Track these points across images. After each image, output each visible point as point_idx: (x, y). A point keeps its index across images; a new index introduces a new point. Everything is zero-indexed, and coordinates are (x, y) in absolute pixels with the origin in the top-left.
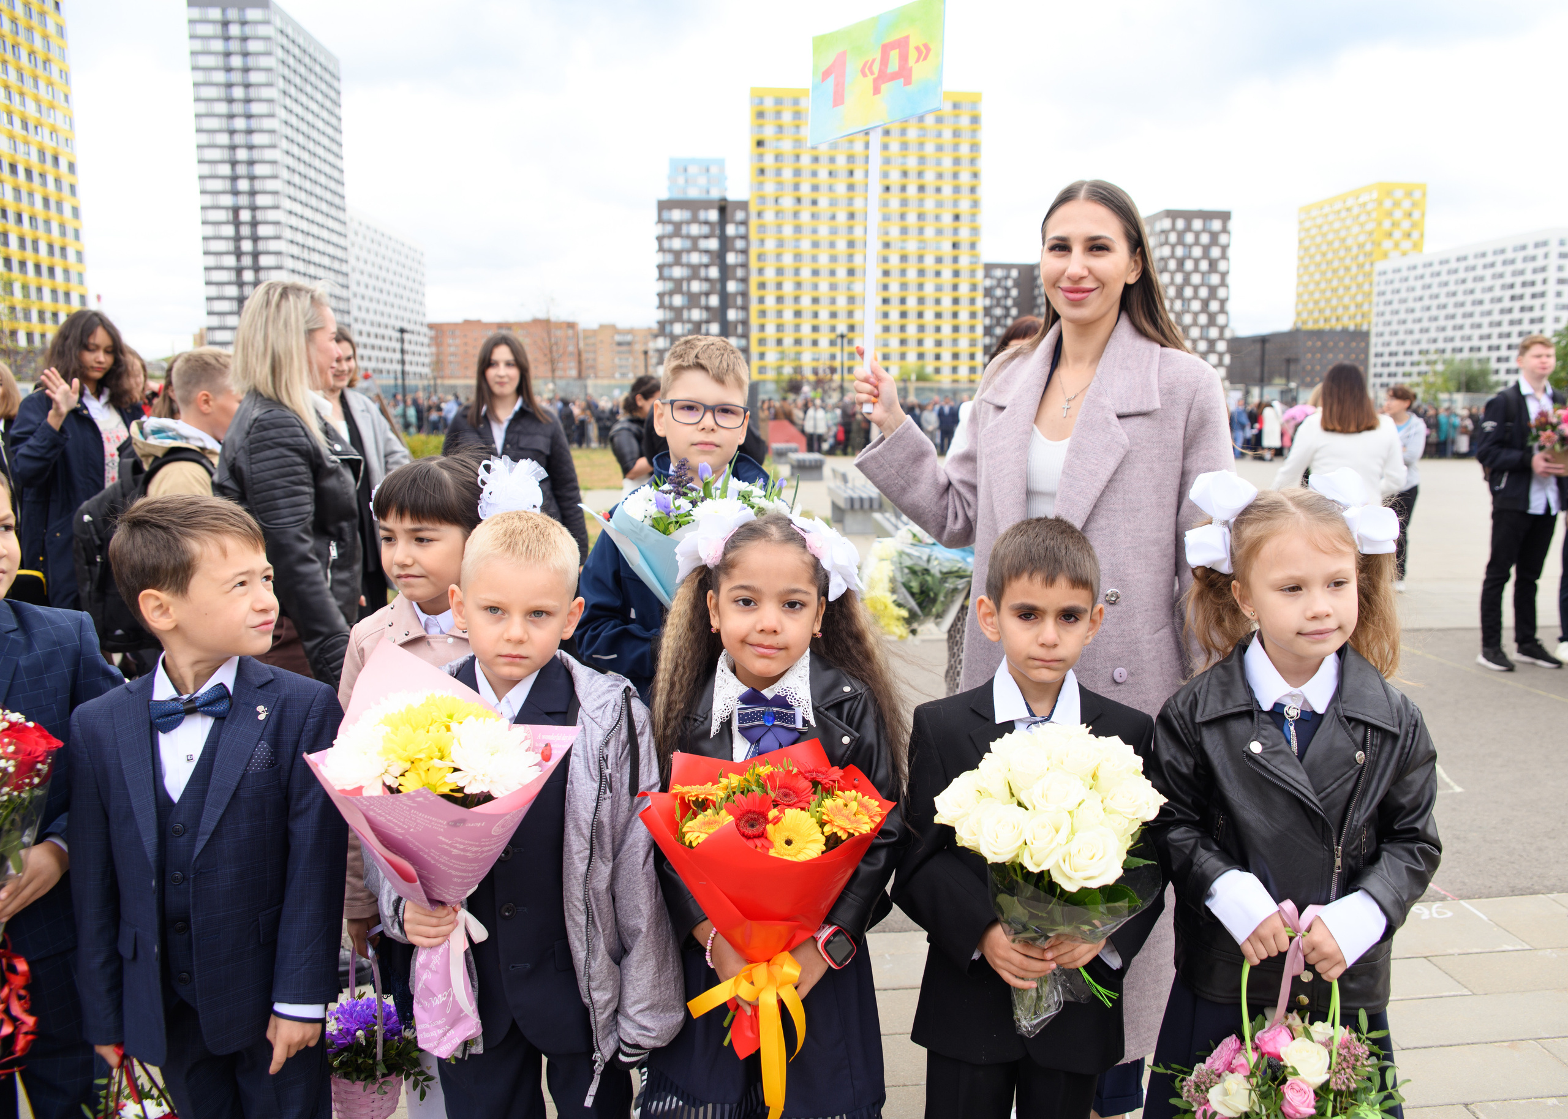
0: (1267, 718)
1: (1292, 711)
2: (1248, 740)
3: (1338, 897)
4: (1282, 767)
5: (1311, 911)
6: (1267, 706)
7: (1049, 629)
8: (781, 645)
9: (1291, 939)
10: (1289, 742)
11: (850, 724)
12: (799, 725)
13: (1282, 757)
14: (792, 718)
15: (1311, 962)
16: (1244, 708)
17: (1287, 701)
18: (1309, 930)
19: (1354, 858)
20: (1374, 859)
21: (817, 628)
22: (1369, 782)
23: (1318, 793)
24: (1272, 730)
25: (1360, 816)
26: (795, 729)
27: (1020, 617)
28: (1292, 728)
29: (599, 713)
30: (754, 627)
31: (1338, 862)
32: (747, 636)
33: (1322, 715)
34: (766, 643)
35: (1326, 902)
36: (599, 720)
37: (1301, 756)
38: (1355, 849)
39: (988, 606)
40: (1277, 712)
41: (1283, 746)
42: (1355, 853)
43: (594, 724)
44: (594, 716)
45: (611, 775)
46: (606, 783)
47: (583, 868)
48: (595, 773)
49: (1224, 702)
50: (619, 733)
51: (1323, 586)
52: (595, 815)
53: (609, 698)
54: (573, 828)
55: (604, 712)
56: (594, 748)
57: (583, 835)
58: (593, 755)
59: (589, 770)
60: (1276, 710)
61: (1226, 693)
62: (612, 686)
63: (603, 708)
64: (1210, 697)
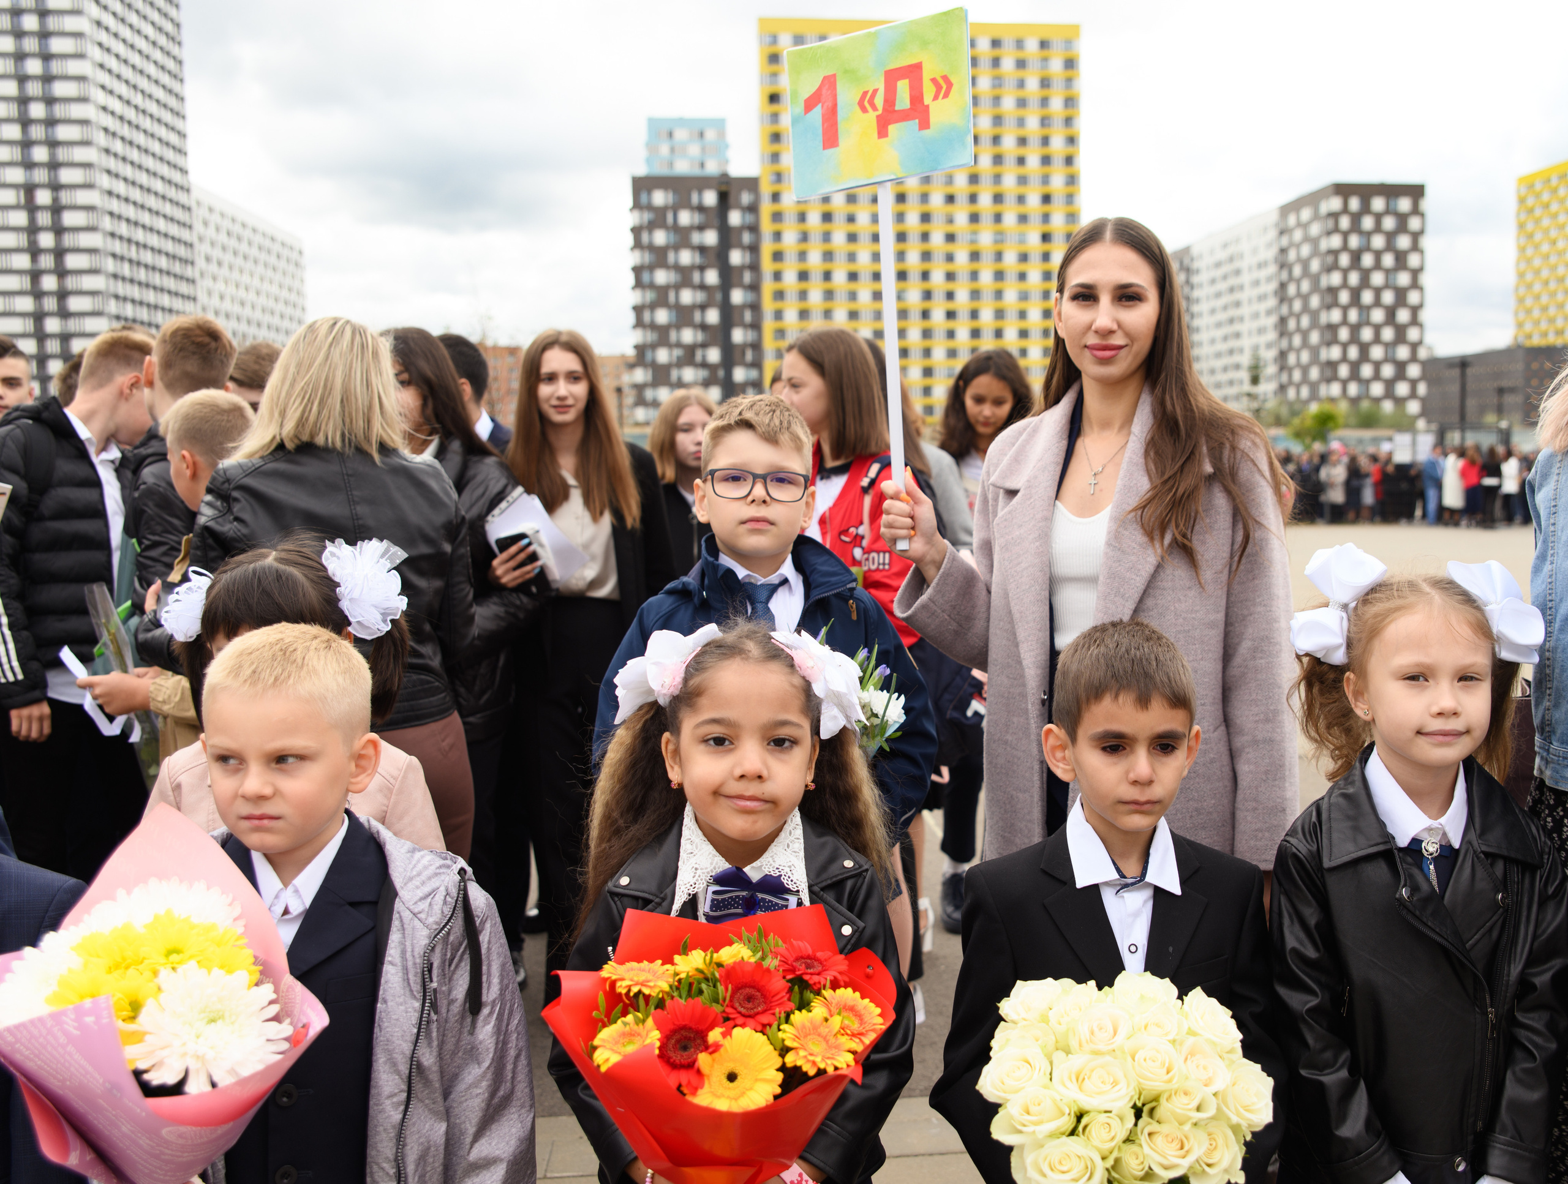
6: (1403, 842)
7: (1141, 762)
8: (766, 796)
11: (851, 911)
17: (1424, 836)
21: (810, 777)
27: (1104, 749)
29: (424, 906)
30: (731, 772)
32: (721, 785)
33: (1457, 852)
34: (748, 794)
36: (423, 916)
39: (1057, 737)
40: (1414, 849)
43: (417, 921)
44: (416, 911)
45: (435, 990)
46: (430, 1001)
47: (397, 1116)
48: (417, 988)
49: (1355, 840)
50: (448, 933)
51: (1453, 680)
52: (415, 1045)
53: (437, 884)
54: (385, 1063)
55: (430, 904)
56: (416, 954)
57: (398, 1072)
58: (415, 964)
59: (409, 984)
60: (1414, 847)
61: (1356, 829)
62: (440, 867)
63: (429, 900)
64: (1335, 836)
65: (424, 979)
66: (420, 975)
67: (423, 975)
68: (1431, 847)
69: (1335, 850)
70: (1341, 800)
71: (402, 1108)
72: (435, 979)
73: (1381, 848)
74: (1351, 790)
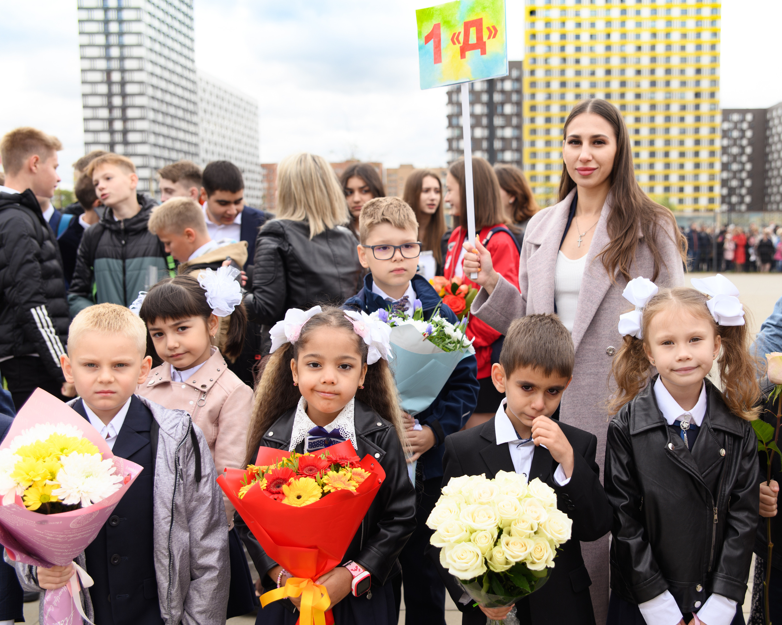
0: (672, 430)
4: (684, 459)
6: (671, 422)
8: (336, 392)
11: (380, 446)
13: (684, 453)
17: (682, 419)
21: (361, 383)
28: (685, 434)
29: (173, 430)
30: (319, 380)
32: (315, 386)
33: (700, 427)
36: (173, 435)
37: (690, 448)
39: (499, 370)
43: (170, 438)
44: (170, 433)
45: (181, 470)
46: (179, 474)
47: (168, 528)
48: (173, 468)
49: (646, 421)
50: (185, 443)
51: (686, 341)
52: (174, 495)
53: (177, 422)
54: (160, 503)
55: (176, 430)
56: (172, 452)
57: (167, 507)
58: (171, 457)
59: (169, 467)
60: (676, 425)
61: (647, 415)
62: (177, 414)
63: (175, 428)
64: (637, 419)
65: (176, 464)
66: (174, 462)
67: (175, 462)
68: (685, 425)
69: (636, 425)
70: (641, 401)
71: (170, 524)
72: (181, 464)
73: (659, 424)
74: (645, 396)
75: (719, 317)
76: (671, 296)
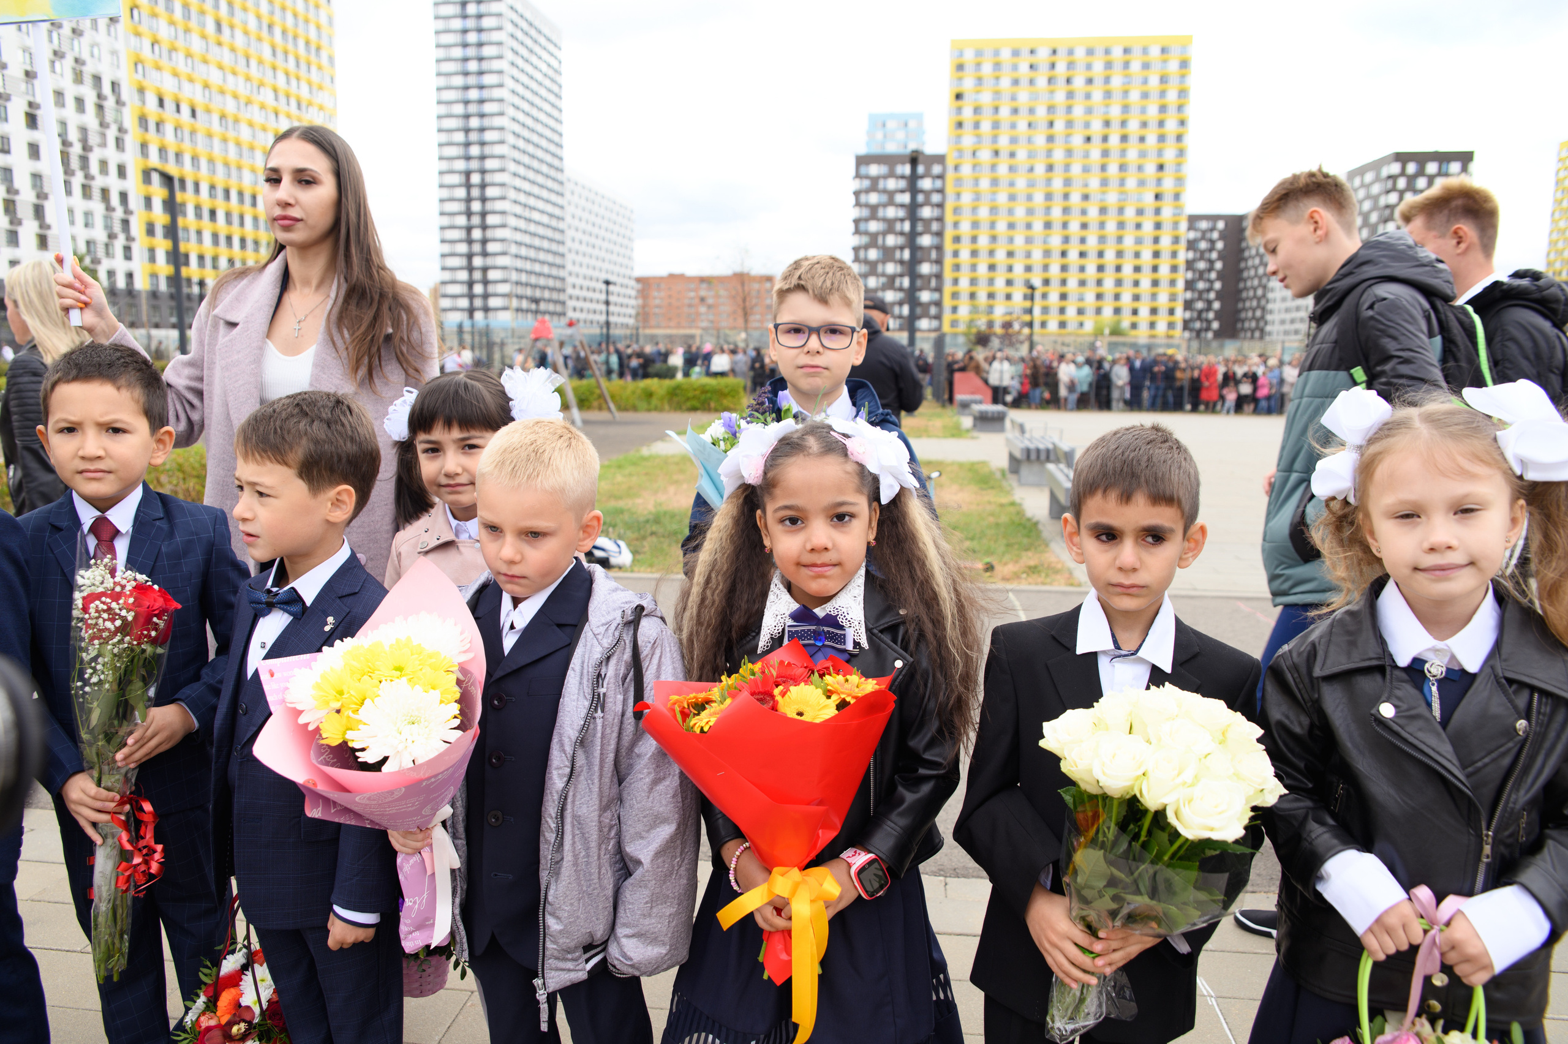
0: (1403, 675)
1: (1436, 668)
2: (1377, 701)
3: (1485, 889)
4: (1420, 735)
5: (1452, 903)
6: (1403, 661)
7: (1129, 551)
9: (1425, 932)
10: (1429, 705)
11: (905, 649)
12: (850, 646)
13: (1419, 723)
14: (842, 639)
15: (1449, 962)
16: (1374, 663)
17: (1428, 656)
18: (1448, 924)
19: (1507, 846)
20: (1535, 847)
22: (1532, 758)
23: (1464, 767)
24: (1407, 690)
25: (1520, 796)
26: (845, 651)
27: (1098, 537)
28: (1434, 689)
29: (603, 630)
30: (804, 547)
31: (1487, 849)
32: (799, 557)
33: (1474, 676)
34: (818, 562)
35: (1470, 893)
36: (600, 637)
37: (1445, 722)
38: (1511, 835)
39: (1072, 525)
40: (1416, 668)
41: (1422, 709)
42: (1509, 841)
43: (595, 640)
44: (597, 632)
45: (604, 694)
46: (597, 702)
47: (560, 785)
48: (588, 690)
49: (1348, 653)
51: (1447, 512)
55: (607, 629)
56: (590, 665)
58: (588, 672)
59: (583, 687)
61: (1352, 643)
64: (1332, 648)
65: (593, 684)
66: (591, 681)
68: (1434, 669)
69: (1328, 660)
72: (606, 685)
75: (1523, 463)
76: (1417, 423)
